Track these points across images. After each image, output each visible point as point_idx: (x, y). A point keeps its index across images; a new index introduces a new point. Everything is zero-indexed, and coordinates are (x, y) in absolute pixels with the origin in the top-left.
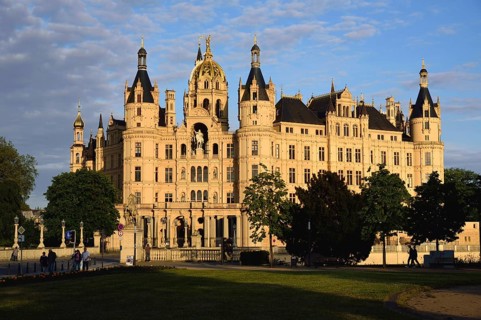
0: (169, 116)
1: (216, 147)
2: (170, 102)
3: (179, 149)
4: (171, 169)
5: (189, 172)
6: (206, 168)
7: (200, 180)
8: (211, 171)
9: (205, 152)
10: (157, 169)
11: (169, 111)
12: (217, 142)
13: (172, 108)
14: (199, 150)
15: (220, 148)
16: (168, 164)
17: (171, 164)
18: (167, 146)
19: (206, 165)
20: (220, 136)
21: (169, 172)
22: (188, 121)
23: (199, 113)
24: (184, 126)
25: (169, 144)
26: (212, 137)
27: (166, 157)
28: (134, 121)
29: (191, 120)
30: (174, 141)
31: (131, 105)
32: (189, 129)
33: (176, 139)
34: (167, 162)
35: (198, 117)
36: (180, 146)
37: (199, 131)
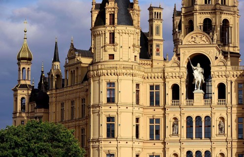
0: (155, 43)
1: (222, 88)
2: (156, 23)
3: (169, 92)
4: (158, 121)
5: (184, 124)
6: (208, 118)
7: (199, 136)
8: (215, 122)
9: (207, 96)
10: (137, 120)
11: (155, 37)
12: (223, 80)
13: (158, 33)
14: (198, 93)
15: (228, 90)
16: (154, 113)
17: (158, 112)
18: (152, 87)
19: (209, 114)
20: (228, 73)
21: (155, 124)
22: (182, 51)
23: (198, 40)
24: (176, 58)
25: (155, 84)
26: (216, 73)
27: (152, 104)
28: (105, 51)
29: (186, 50)
30: (161, 80)
31: (101, 29)
32: (184, 63)
33: (164, 78)
34: (152, 110)
35: (196, 45)
36: (170, 87)
37: (199, 64)
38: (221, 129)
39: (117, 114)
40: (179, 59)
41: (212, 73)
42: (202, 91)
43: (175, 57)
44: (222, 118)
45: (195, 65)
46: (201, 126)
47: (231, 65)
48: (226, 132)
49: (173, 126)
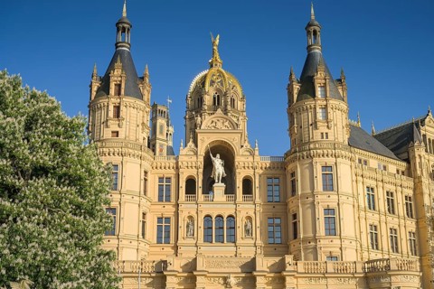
0: (158, 143)
1: (247, 184)
2: (160, 121)
3: (183, 184)
4: (168, 219)
5: (201, 224)
6: (231, 218)
7: (220, 239)
8: (240, 223)
9: (230, 191)
11: (158, 136)
12: (250, 173)
14: (219, 187)
16: (163, 210)
17: (168, 210)
18: (161, 179)
19: (232, 213)
20: (256, 164)
21: (164, 224)
22: (200, 137)
23: (219, 125)
24: (193, 146)
25: (166, 176)
26: (242, 164)
27: (160, 199)
28: (107, 126)
29: (205, 136)
30: (173, 171)
31: (103, 101)
32: (202, 150)
33: (177, 168)
34: (161, 207)
35: (216, 131)
36: (185, 180)
37: (218, 156)
38: (247, 231)
39: (120, 204)
40: (197, 146)
41: (236, 163)
42: (223, 184)
43: (191, 144)
44: (249, 218)
45: (215, 156)
46: (223, 228)
47: (260, 154)
48: (254, 235)
49: (188, 226)
